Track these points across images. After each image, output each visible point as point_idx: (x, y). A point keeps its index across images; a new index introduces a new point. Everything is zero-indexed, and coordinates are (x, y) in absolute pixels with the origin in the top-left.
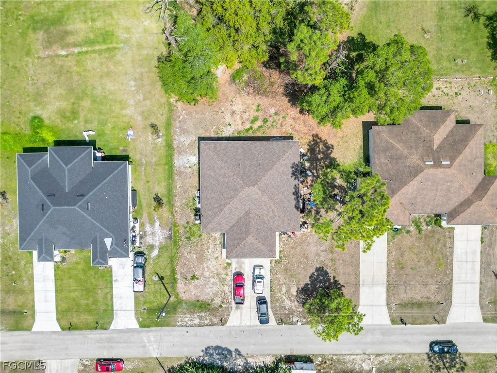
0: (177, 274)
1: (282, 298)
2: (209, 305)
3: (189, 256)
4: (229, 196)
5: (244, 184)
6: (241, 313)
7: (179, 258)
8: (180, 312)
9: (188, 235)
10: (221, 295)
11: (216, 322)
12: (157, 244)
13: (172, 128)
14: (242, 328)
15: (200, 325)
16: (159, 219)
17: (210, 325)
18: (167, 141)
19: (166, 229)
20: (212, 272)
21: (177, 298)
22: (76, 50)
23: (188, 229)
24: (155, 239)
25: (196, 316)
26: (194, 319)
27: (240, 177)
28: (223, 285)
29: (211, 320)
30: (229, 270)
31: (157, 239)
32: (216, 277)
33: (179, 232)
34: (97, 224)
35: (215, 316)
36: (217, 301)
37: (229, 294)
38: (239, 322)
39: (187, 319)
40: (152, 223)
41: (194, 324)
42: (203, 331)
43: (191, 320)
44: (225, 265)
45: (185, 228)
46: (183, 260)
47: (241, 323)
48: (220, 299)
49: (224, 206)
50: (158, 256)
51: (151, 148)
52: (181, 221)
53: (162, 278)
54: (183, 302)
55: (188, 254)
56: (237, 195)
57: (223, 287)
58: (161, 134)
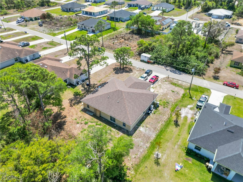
2: (171, 83)
5: (123, 93)
7: (177, 100)
9: (167, 104)
12: (187, 109)
13: (144, 155)
16: (180, 117)
18: (153, 150)
20: (163, 89)
21: (186, 90)
24: (187, 111)
26: (181, 83)
27: (122, 97)
29: (173, 80)
33: (172, 107)
39: (184, 84)
40: (186, 117)
41: (182, 81)
45: (167, 107)
48: (165, 83)
51: (167, 151)
52: (168, 110)
53: (191, 98)
54: (183, 88)
55: (172, 99)
58: (155, 155)
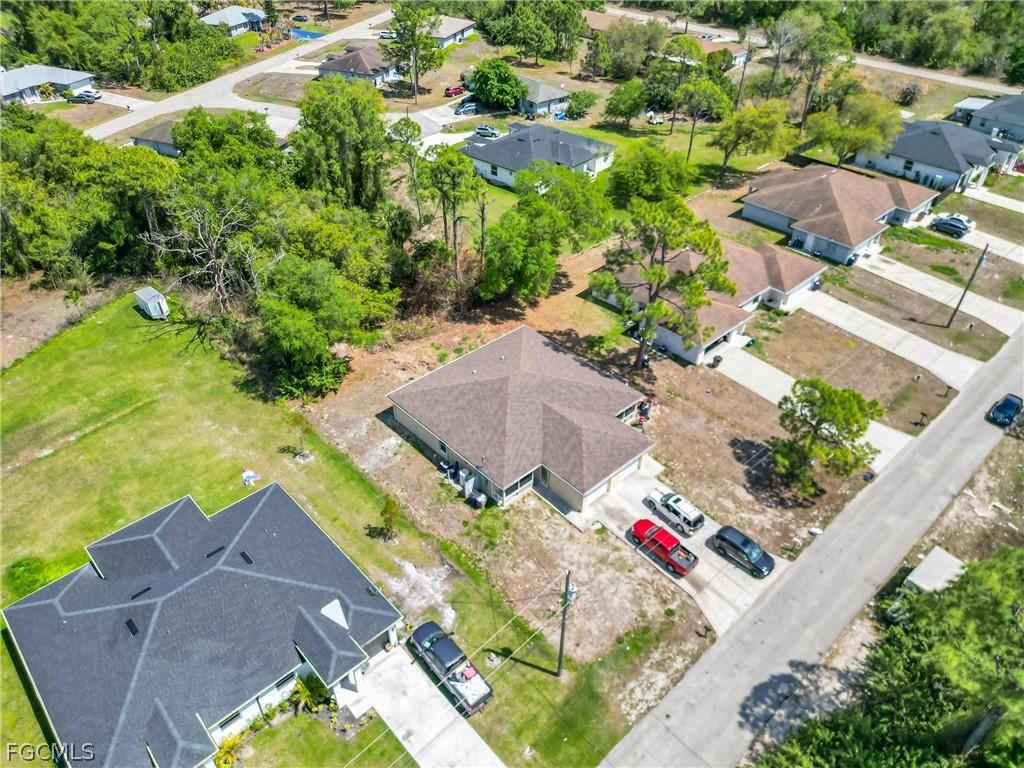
0: (527, 622)
1: (741, 518)
2: (646, 630)
3: (520, 573)
4: (496, 407)
6: (715, 591)
7: (503, 591)
8: (609, 692)
9: (485, 541)
10: (646, 592)
11: (697, 648)
12: (439, 598)
14: (750, 617)
15: (675, 682)
16: (405, 558)
17: (693, 662)
18: (323, 454)
19: (434, 566)
20: (587, 565)
21: (575, 669)
22: (72, 438)
23: (475, 533)
24: (426, 594)
25: (647, 672)
26: (652, 680)
28: (630, 571)
29: (681, 652)
30: (612, 540)
31: (431, 591)
32: (604, 568)
33: (463, 552)
34: (287, 581)
35: (684, 639)
36: (653, 608)
37: (657, 577)
38: (731, 610)
39: (638, 691)
40: (397, 572)
41: (663, 689)
42: (695, 685)
43: (649, 688)
44: (597, 536)
45: (467, 534)
46: (516, 591)
47: (737, 609)
48: (653, 600)
49: (502, 423)
50: (462, 619)
51: (304, 476)
52: (451, 532)
53: (506, 653)
54: (595, 667)
55: (514, 572)
56: (506, 394)
57: (632, 574)
